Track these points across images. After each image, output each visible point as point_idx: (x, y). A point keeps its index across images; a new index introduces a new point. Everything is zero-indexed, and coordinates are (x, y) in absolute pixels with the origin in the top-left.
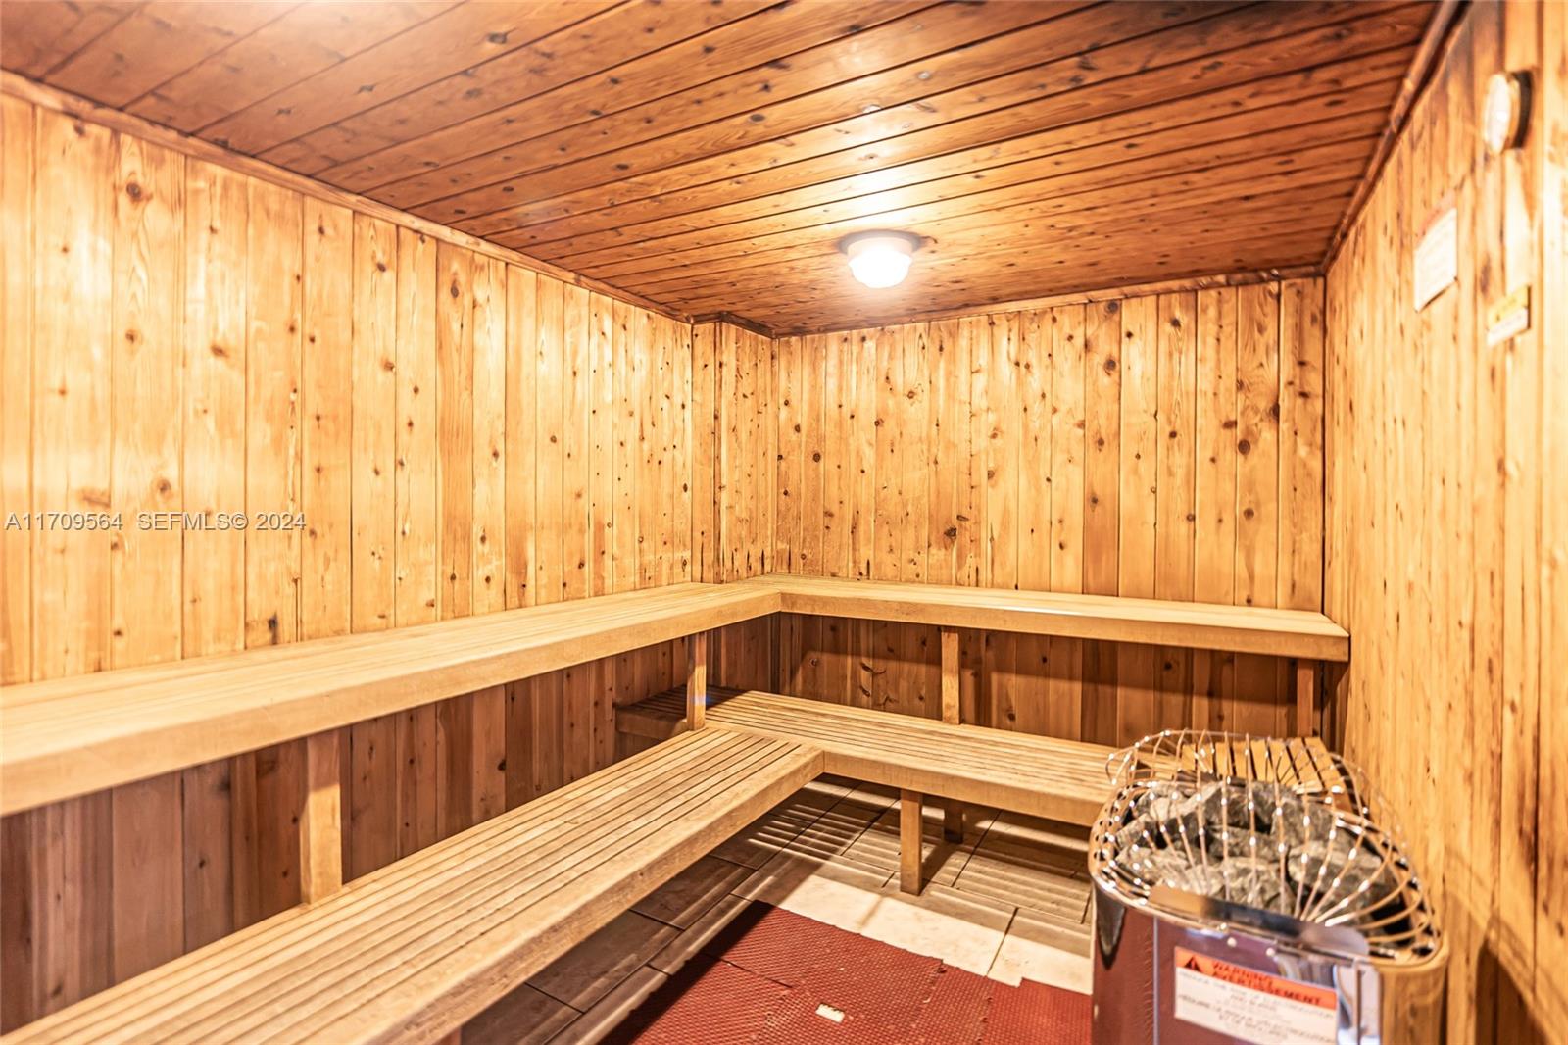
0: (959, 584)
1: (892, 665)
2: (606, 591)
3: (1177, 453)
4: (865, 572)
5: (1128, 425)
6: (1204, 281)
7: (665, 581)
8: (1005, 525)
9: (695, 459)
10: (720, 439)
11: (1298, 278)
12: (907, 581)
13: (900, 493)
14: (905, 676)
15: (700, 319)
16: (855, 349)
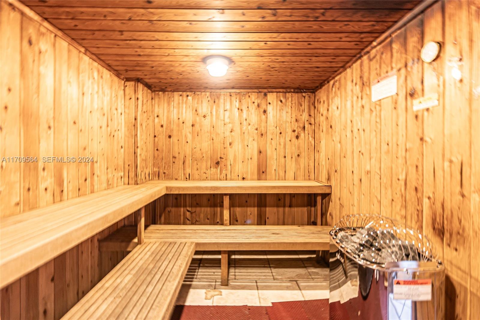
0: (220, 180)
1: (198, 209)
2: (95, 191)
3: (282, 139)
4: (188, 178)
5: (269, 130)
6: (288, 90)
7: (115, 185)
8: (235, 160)
9: (125, 135)
10: (137, 128)
11: (309, 93)
12: (203, 180)
13: (200, 150)
14: (203, 212)
15: (128, 80)
16: (185, 99)
